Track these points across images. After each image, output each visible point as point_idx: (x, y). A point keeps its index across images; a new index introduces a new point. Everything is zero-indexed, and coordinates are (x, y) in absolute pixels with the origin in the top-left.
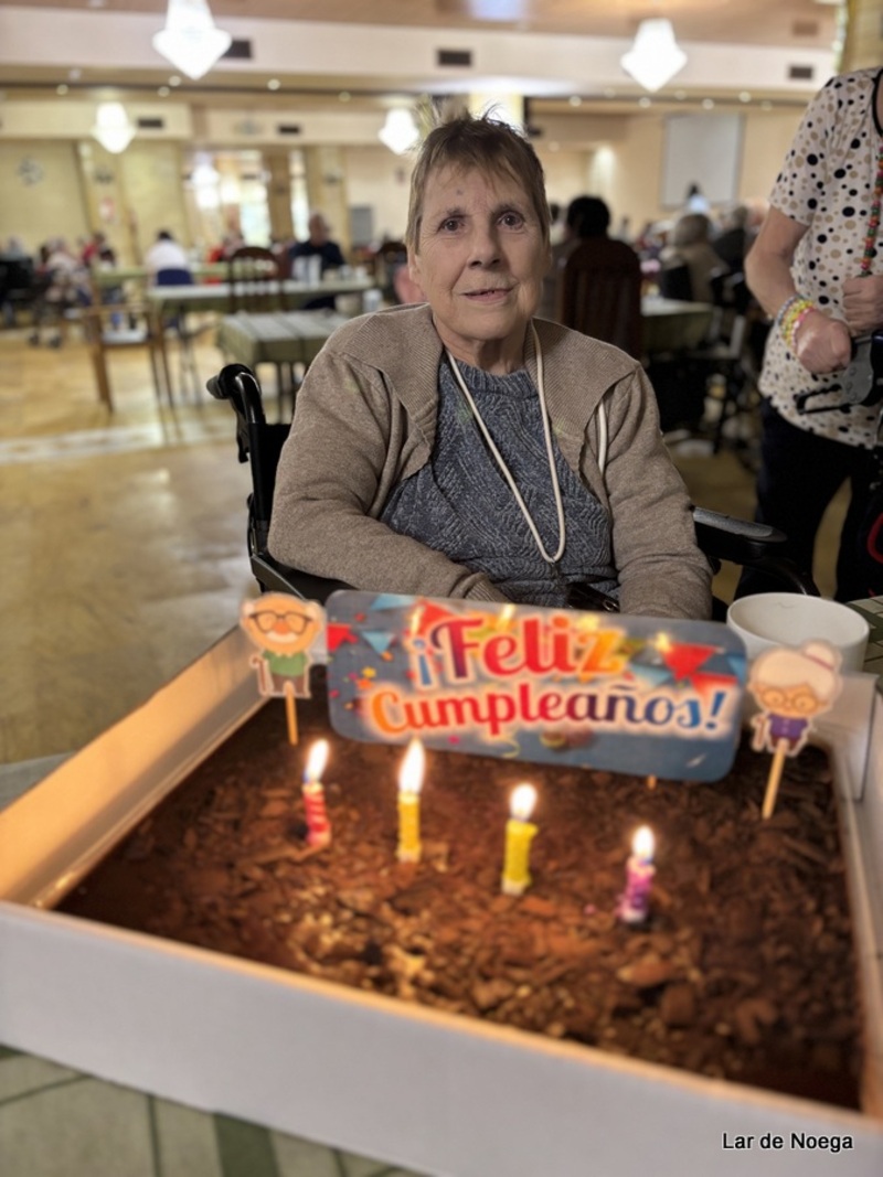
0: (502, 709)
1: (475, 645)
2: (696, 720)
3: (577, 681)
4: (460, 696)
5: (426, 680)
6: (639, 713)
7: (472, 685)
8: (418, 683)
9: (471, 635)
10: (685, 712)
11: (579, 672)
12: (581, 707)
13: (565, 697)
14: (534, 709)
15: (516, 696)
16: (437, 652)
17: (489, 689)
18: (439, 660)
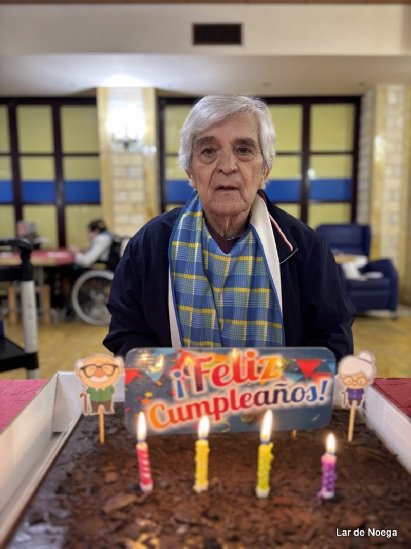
0: (221, 405)
1: (207, 372)
2: (315, 397)
3: (259, 384)
4: (198, 401)
5: (181, 395)
6: (289, 397)
7: (205, 394)
8: (176, 397)
9: (205, 366)
10: (310, 393)
11: (260, 380)
12: (261, 398)
13: (253, 394)
14: (238, 404)
15: (229, 398)
16: (187, 377)
17: (215, 395)
18: (187, 382)
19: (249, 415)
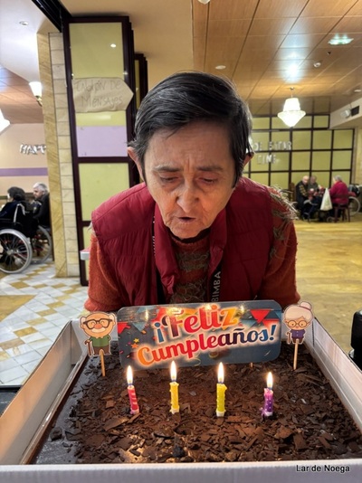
0: (193, 346)
1: (181, 321)
2: (266, 338)
3: (221, 329)
5: (161, 340)
6: (245, 339)
7: (180, 339)
8: (158, 341)
9: (179, 318)
10: (262, 335)
11: (222, 326)
12: (224, 340)
13: (217, 337)
15: (198, 340)
16: (165, 327)
17: (187, 339)
18: (166, 330)
19: (215, 353)
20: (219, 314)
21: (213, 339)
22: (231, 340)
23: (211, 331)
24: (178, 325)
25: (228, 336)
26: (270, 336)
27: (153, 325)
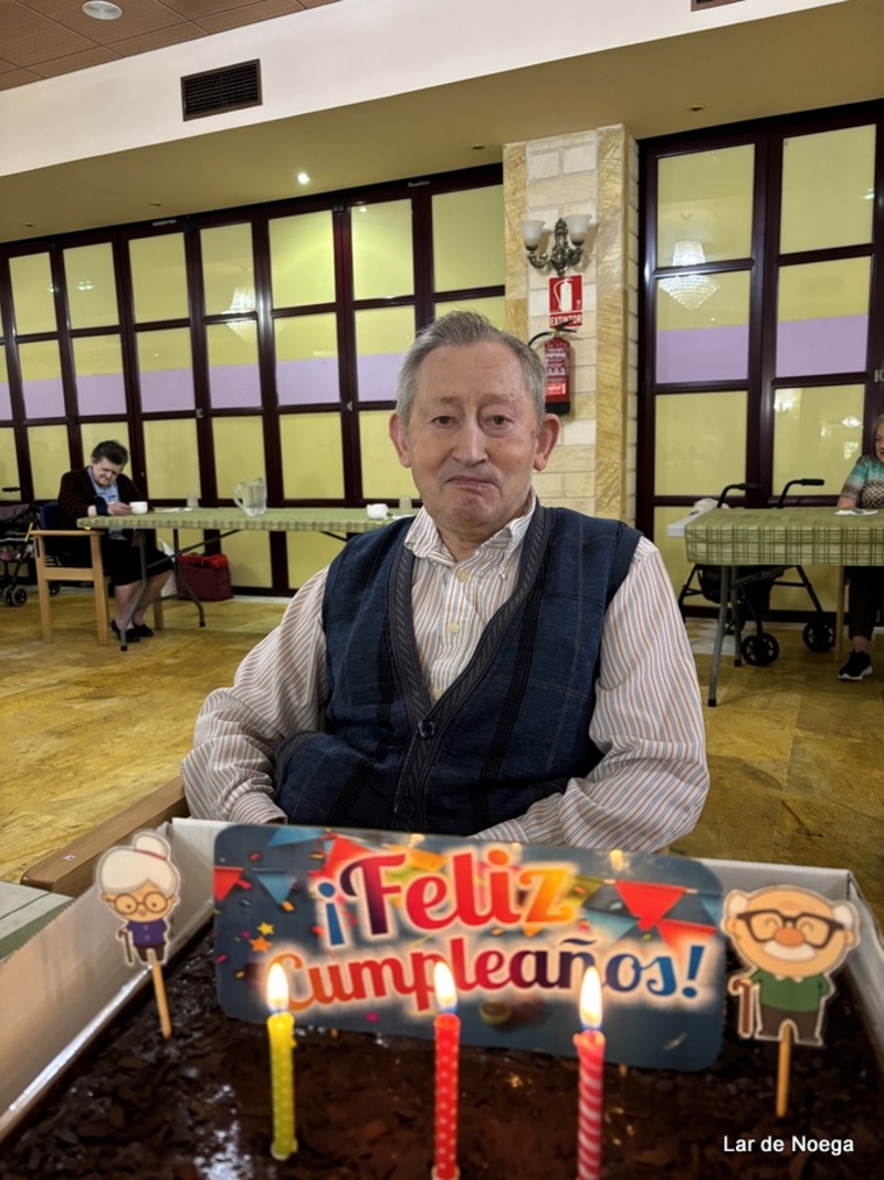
1: (396, 889)
2: (670, 987)
3: (520, 933)
4: (377, 957)
5: (337, 938)
7: (392, 943)
8: (326, 941)
9: (391, 876)
11: (522, 923)
12: (529, 969)
14: (470, 974)
15: (448, 957)
16: (350, 899)
17: (415, 947)
18: (352, 911)
19: (497, 1008)
20: (514, 883)
21: (493, 961)
22: (553, 973)
23: (488, 934)
24: (387, 898)
25: (541, 958)
26: (682, 980)
27: (314, 888)
